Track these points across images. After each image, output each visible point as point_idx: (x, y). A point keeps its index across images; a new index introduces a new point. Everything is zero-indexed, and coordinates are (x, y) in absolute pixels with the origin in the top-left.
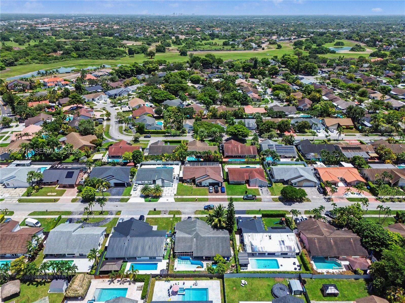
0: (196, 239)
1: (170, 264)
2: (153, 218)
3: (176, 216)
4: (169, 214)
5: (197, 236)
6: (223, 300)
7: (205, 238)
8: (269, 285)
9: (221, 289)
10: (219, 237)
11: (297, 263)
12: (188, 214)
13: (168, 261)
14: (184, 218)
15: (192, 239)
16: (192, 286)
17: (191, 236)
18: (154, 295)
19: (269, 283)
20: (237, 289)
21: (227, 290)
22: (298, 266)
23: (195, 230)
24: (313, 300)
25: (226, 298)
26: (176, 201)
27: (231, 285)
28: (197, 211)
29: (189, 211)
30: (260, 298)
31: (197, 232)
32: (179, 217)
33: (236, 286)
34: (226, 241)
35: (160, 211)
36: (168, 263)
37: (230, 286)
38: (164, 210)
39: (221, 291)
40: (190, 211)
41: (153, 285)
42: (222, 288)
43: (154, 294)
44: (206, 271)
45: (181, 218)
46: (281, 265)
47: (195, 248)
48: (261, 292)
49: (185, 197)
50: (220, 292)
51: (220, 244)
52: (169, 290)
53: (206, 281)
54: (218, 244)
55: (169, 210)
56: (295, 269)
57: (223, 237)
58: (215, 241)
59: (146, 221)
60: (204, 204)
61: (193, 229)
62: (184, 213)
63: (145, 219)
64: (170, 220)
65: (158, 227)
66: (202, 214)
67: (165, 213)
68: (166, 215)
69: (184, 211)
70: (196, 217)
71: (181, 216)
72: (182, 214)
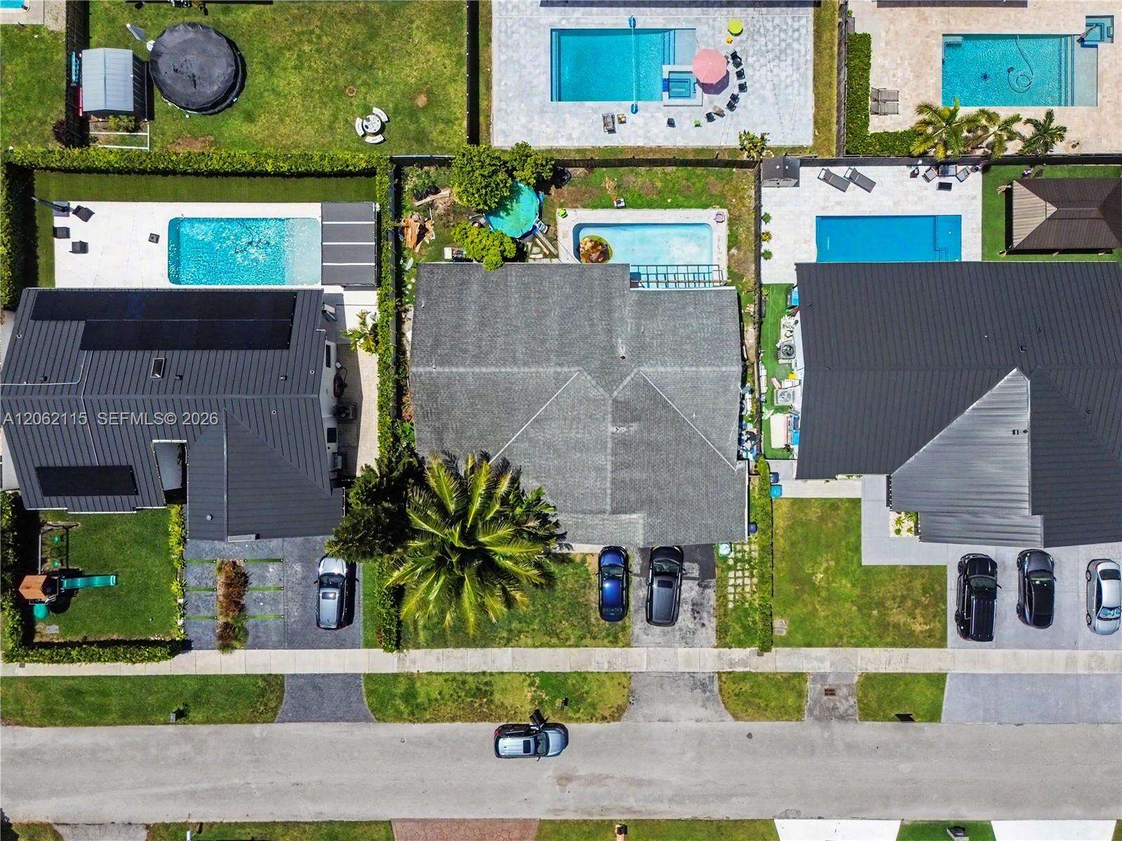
0: (612, 348)
1: (751, 256)
2: (908, 639)
3: (743, 658)
4: (800, 676)
5: (608, 371)
6: (482, 36)
7: (563, 353)
8: (249, 117)
9: (489, 101)
10: (478, 359)
11: (62, 247)
12: (675, 677)
14: (702, 633)
15: (641, 350)
16: (631, 117)
17: (645, 369)
18: (811, 66)
19: (246, 128)
20: (411, 96)
21: (458, 93)
22: (66, 233)
23: (625, 421)
24: (55, 35)
25: (464, 51)
26: (769, 824)
27: (436, 120)
28: (618, 713)
29: (672, 709)
30: (307, 48)
31: (609, 388)
32: (738, 653)
33: (413, 113)
34: (437, 343)
35: (868, 713)
37: (444, 114)
38: (837, 727)
39: (489, 88)
40: (661, 709)
41: (820, 123)
42: (483, 104)
43: (810, 74)
45: (724, 637)
46: (154, 238)
47: (618, 302)
48: (296, 79)
50: (495, 77)
51: (470, 327)
52: (742, 88)
53: (562, 143)
54: (482, 324)
55: (808, 729)
56: (85, 215)
57: (450, 363)
58: (500, 341)
59: (945, 612)
60: (570, 786)
61: (635, 427)
62: (699, 684)
63: (952, 627)
64: (792, 622)
65: (857, 549)
66: (583, 676)
67: (830, 692)
68: (823, 677)
69: (702, 712)
70: (617, 650)
71: (719, 656)
72: (711, 678)
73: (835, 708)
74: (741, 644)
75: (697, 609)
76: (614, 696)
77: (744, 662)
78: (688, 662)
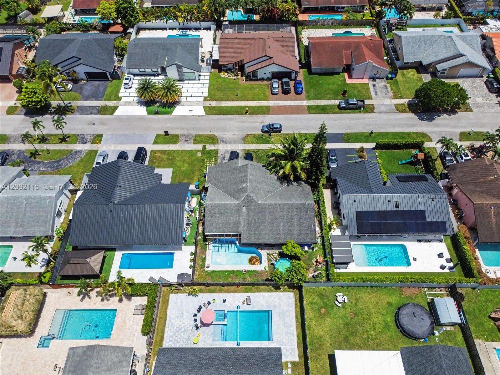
0: (248, 209)
1: (198, 255)
2: (163, 152)
3: (209, 147)
4: (194, 143)
5: (249, 202)
6: (301, 338)
7: (264, 208)
8: (390, 304)
9: (296, 311)
10: (292, 206)
11: (447, 255)
12: (231, 143)
13: (192, 248)
14: (222, 153)
15: (238, 209)
16: (240, 304)
17: (237, 202)
18: (167, 325)
19: (391, 300)
20: (327, 313)
21: (308, 314)
22: (448, 261)
23: (244, 188)
24: (478, 338)
25: (307, 332)
26: (207, 114)
27: (316, 303)
28: (248, 135)
29: (232, 136)
30: (372, 332)
31: (248, 195)
32: (213, 148)
33: (325, 305)
34: (306, 212)
35: (177, 136)
36: (195, 254)
37: (314, 306)
38: (186, 133)
39: (297, 316)
40: (235, 137)
41: (166, 302)
42: (299, 310)
43: (167, 322)
44: (266, 271)
45: (216, 152)
46: (415, 259)
47: (246, 228)
48: (374, 319)
49: (224, 104)
50: (294, 320)
51: (296, 218)
52: (195, 315)
53: (267, 294)
54: (292, 219)
55: (194, 133)
56: (443, 267)
57: (301, 204)
58: (285, 213)
59: (150, 158)
60: (261, 121)
61: (241, 187)
62: (224, 142)
63: (148, 154)
64: (196, 155)
65: (173, 172)
66: (257, 143)
67: (186, 141)
68: (188, 144)
69: (224, 136)
70: (247, 149)
71: (218, 148)
72: (220, 143)
73: (186, 137)
74: (212, 150)
75: (224, 158)
76: (249, 139)
77: (211, 147)
78: (227, 147)
